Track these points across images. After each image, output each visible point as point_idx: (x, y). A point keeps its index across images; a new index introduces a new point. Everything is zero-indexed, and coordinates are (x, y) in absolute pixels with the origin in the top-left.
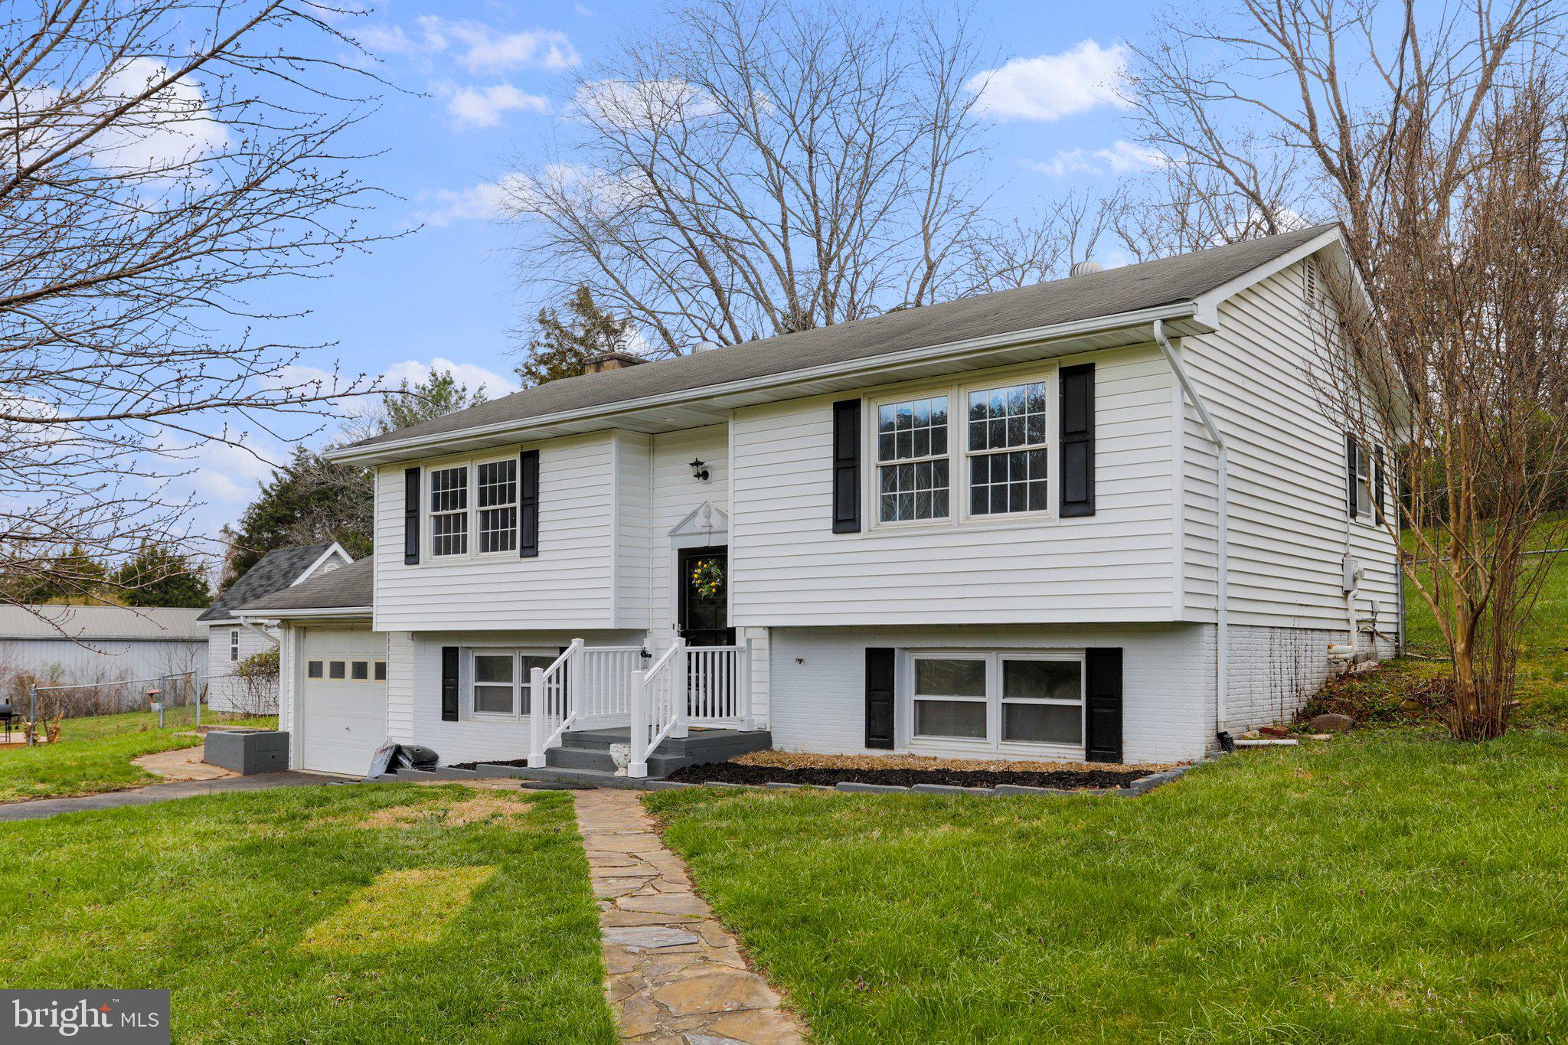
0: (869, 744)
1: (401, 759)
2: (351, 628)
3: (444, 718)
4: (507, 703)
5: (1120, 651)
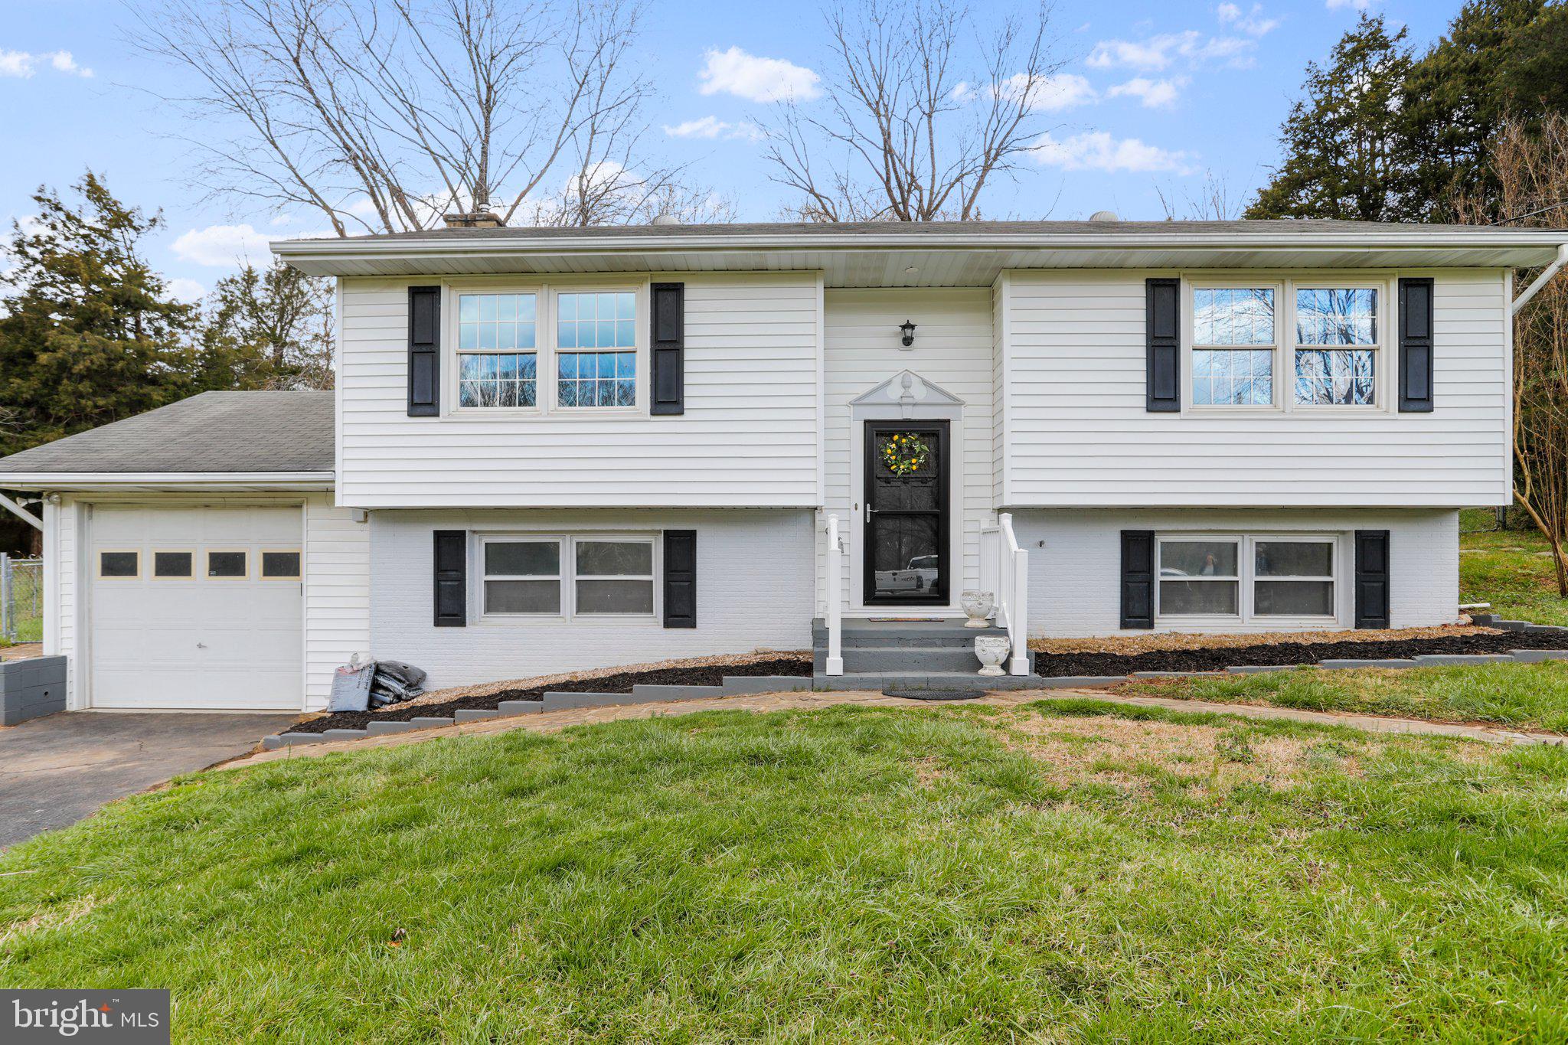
0: (1124, 625)
1: (382, 680)
2: (207, 506)
3: (437, 623)
4: (545, 601)
5: (1387, 533)
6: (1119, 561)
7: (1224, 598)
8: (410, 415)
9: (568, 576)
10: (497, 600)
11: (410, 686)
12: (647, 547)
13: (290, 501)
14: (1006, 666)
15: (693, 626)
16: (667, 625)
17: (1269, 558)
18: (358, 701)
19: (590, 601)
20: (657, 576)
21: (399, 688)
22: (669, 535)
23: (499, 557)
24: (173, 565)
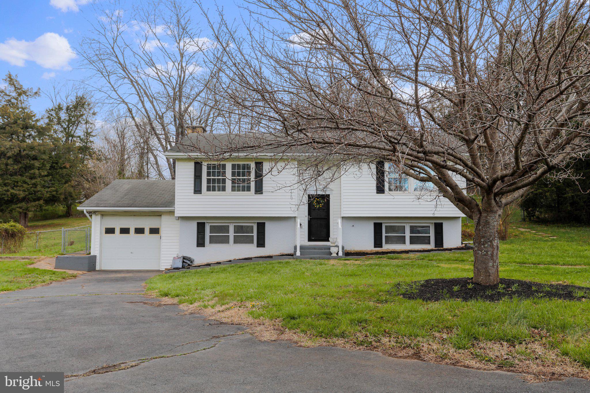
0: (375, 247)
1: (185, 260)
2: (134, 215)
3: (198, 246)
4: (225, 240)
5: (442, 223)
6: (373, 230)
7: (402, 240)
8: (194, 193)
9: (231, 234)
10: (213, 240)
11: (191, 262)
12: (252, 227)
13: (159, 214)
14: (337, 254)
15: (264, 247)
16: (258, 247)
17: (413, 230)
18: (180, 265)
19: (237, 240)
20: (255, 234)
21: (189, 262)
22: (258, 224)
23: (213, 229)
24: (125, 231)
